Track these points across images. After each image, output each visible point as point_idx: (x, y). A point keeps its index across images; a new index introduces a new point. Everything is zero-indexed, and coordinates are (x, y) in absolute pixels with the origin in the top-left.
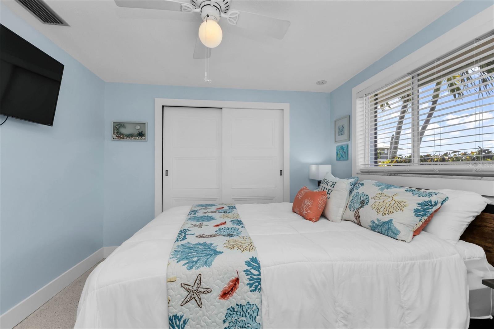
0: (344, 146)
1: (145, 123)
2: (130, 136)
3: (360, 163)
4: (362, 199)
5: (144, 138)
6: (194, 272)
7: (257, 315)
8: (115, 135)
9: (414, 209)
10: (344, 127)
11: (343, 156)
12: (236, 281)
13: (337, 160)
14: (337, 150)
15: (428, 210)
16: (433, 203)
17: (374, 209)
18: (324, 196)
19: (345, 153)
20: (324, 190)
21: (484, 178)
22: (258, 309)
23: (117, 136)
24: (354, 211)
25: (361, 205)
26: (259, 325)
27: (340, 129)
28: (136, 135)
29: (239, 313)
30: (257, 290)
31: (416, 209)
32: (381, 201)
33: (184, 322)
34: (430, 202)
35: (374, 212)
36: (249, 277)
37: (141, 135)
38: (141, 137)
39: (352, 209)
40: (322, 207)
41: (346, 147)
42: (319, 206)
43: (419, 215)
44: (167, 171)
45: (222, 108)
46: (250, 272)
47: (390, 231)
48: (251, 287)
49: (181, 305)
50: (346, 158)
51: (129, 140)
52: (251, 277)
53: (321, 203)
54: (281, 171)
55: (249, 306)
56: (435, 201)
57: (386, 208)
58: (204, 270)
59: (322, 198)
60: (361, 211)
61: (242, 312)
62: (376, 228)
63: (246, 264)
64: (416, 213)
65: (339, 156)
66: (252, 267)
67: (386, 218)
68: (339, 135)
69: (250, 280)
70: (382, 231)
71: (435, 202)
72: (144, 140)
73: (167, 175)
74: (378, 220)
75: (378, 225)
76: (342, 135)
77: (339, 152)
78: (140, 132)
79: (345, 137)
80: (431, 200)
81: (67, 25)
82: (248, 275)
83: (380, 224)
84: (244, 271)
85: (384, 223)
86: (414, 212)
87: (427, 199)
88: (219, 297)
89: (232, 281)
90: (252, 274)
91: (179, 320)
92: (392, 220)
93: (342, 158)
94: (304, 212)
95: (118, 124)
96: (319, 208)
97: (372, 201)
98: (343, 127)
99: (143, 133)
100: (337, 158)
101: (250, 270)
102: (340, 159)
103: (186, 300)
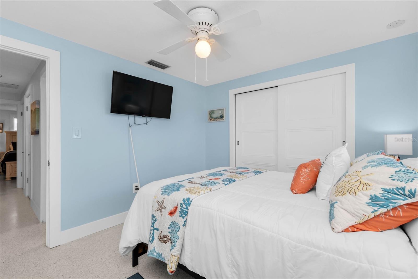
1: (224, 109)
2: (216, 118)
5: (223, 119)
6: (163, 196)
7: (178, 231)
8: (209, 119)
9: (371, 196)
12: (177, 208)
15: (396, 201)
16: (407, 193)
18: (306, 169)
22: (180, 228)
23: (210, 119)
26: (178, 237)
28: (219, 117)
30: (182, 217)
31: (373, 195)
33: (156, 219)
34: (403, 189)
37: (222, 117)
38: (222, 119)
40: (304, 180)
42: (301, 178)
43: (378, 204)
44: (238, 141)
45: (277, 86)
46: (182, 205)
48: (180, 213)
49: (156, 211)
51: (216, 121)
52: (182, 208)
53: (303, 175)
56: (411, 189)
58: (166, 196)
59: (303, 171)
63: (183, 200)
64: (372, 201)
66: (184, 202)
71: (410, 191)
72: (223, 120)
73: (238, 145)
78: (221, 115)
80: (405, 187)
81: (170, 67)
82: (181, 206)
84: (180, 204)
86: (369, 199)
88: (168, 214)
89: (175, 207)
90: (182, 207)
91: (154, 218)
95: (211, 111)
96: (302, 180)
99: (223, 116)
101: (183, 204)
103: (157, 209)
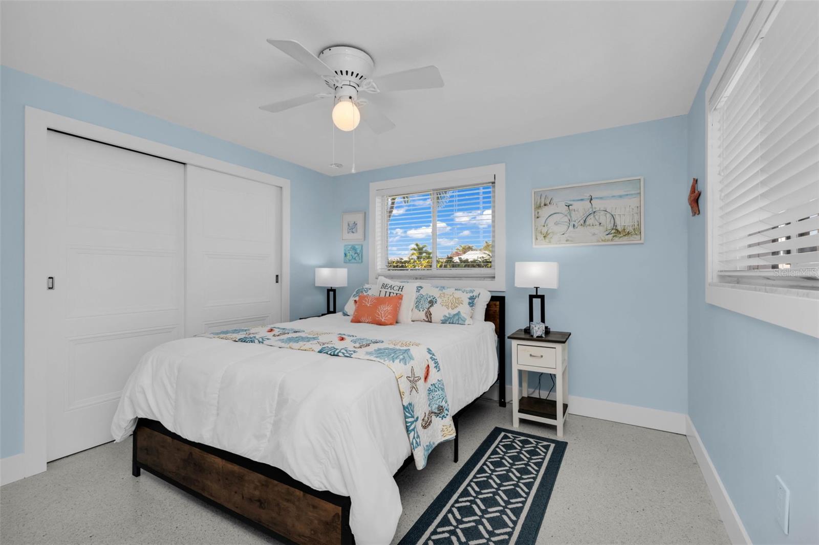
0: (357, 247)
3: (379, 267)
4: (429, 299)
10: (356, 224)
11: (355, 258)
13: (345, 262)
14: (345, 250)
17: (444, 306)
19: (358, 255)
20: (391, 295)
21: (486, 279)
24: (425, 311)
25: (430, 305)
27: (351, 226)
29: (433, 391)
32: (446, 299)
35: (445, 308)
36: (434, 362)
39: (421, 310)
41: (360, 248)
47: (460, 319)
50: (360, 261)
54: (277, 276)
55: (440, 383)
57: (452, 304)
60: (431, 310)
61: (436, 389)
62: (446, 320)
65: (348, 257)
67: (455, 311)
68: (348, 233)
69: (435, 364)
70: (453, 321)
74: (449, 314)
75: (449, 318)
76: (353, 232)
77: (349, 253)
79: (358, 235)
83: (451, 317)
85: (455, 315)
87: (471, 295)
92: (459, 312)
93: (353, 261)
94: (382, 318)
97: (439, 301)
98: (354, 223)
100: (344, 260)
102: (349, 261)
